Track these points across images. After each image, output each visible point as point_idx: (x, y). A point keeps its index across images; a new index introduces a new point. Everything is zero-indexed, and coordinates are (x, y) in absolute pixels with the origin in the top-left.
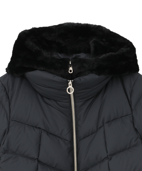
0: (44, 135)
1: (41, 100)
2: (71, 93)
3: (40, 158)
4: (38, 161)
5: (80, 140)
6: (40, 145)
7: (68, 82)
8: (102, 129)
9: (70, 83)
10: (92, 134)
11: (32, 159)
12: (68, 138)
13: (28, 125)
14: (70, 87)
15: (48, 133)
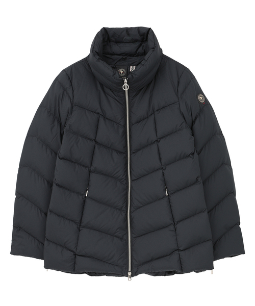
0: (102, 120)
1: (99, 88)
2: (126, 90)
3: (97, 139)
4: (95, 141)
5: (132, 125)
6: (97, 128)
7: (123, 81)
8: (153, 116)
9: (126, 81)
10: (143, 119)
11: (90, 139)
12: (122, 123)
13: (88, 110)
14: (126, 84)
15: (105, 118)
